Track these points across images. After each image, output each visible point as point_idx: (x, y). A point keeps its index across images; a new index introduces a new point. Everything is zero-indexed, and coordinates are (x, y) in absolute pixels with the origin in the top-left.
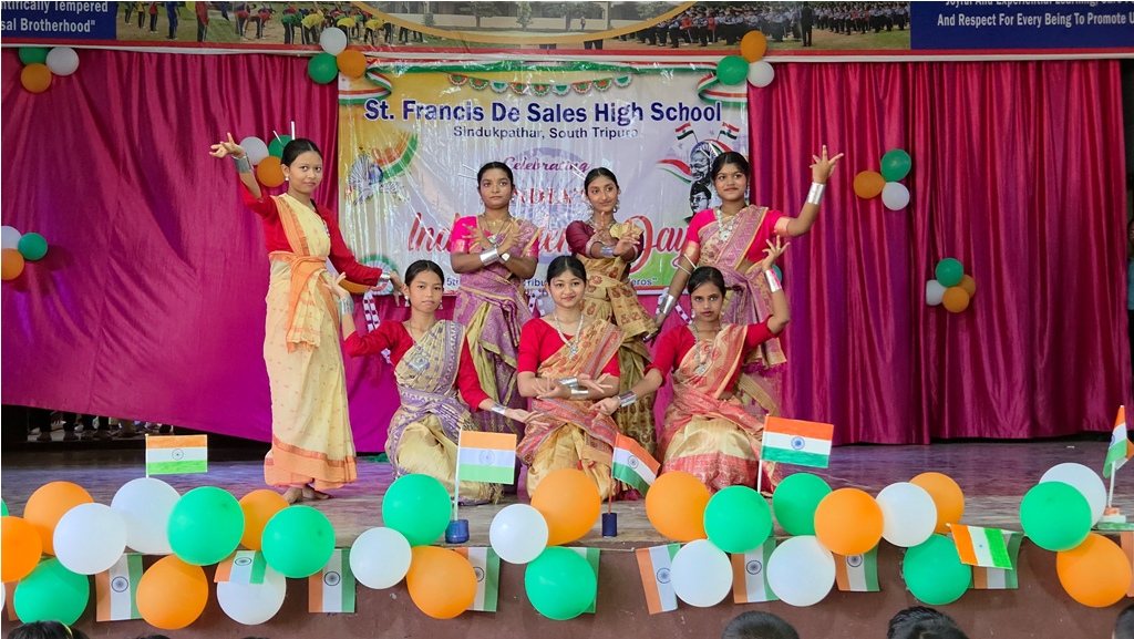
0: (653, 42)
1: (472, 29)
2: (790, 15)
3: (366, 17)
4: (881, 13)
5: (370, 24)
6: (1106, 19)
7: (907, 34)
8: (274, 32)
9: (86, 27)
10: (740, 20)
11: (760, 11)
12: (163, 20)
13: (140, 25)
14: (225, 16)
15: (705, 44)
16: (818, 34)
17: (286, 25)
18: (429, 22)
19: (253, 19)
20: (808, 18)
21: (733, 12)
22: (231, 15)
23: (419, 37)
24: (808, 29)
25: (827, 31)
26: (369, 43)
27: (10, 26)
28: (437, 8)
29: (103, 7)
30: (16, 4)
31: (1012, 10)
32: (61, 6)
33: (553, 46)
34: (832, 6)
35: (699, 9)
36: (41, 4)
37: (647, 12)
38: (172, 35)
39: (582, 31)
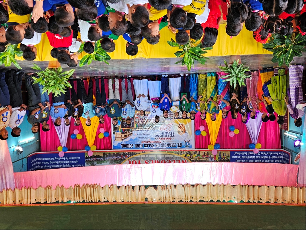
0: (133, 153)
1: (166, 154)
2: (107, 158)
3: (185, 156)
4: (91, 159)
5: (184, 155)
6: (48, 159)
7: (86, 155)
8: (202, 153)
9: (236, 153)
10: (117, 157)
11: (113, 159)
12: (222, 155)
13: (226, 154)
14: (211, 156)
15: (123, 153)
16: (102, 155)
17: (200, 154)
18: (174, 156)
19: (206, 155)
20: (104, 157)
21: (118, 159)
22: (210, 156)
23: (176, 153)
24: (104, 156)
25: (100, 156)
26: (185, 152)
27: (249, 153)
28: (172, 158)
29: (232, 157)
30: (248, 157)
31: (66, 160)
32: (240, 157)
33: (151, 152)
34: (100, 160)
35: (124, 159)
36: (243, 157)
37: (134, 158)
38: (220, 152)
39: (146, 155)
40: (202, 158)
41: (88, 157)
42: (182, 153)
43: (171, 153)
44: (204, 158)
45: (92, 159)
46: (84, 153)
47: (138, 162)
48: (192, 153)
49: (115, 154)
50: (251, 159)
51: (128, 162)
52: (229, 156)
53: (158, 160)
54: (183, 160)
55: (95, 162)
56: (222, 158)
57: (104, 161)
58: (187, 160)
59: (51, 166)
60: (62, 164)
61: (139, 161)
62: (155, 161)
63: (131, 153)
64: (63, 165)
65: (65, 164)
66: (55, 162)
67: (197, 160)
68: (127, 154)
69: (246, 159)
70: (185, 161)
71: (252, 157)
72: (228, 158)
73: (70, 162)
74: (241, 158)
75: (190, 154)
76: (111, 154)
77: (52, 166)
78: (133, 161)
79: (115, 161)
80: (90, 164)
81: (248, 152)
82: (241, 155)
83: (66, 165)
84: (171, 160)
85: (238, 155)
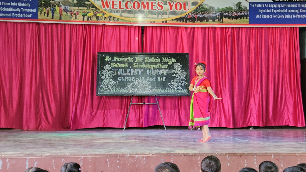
0: (181, 21)
1: (133, 17)
2: (217, 14)
4: (241, 14)
5: (105, 16)
6: (301, 16)
7: (248, 20)
8: (80, 17)
9: (30, 16)
10: (204, 16)
11: (209, 13)
13: (44, 15)
17: (83, 16)
18: (121, 15)
19: (74, 14)
21: (202, 14)
23: (118, 19)
24: (222, 18)
25: (227, 19)
26: (105, 21)
27: (10, 15)
28: (123, 12)
29: (35, 10)
30: (11, 9)
31: (276, 14)
32: (23, 10)
33: (154, 22)
34: (228, 12)
35: (193, 13)
36: (18, 10)
37: (179, 13)
38: (53, 18)
39: (162, 18)
40: (80, 11)
41: (245, 18)
42: (108, 19)
43: (125, 19)
44: (76, 11)
45: (239, 14)
46: (251, 23)
47: (174, 7)
48: (94, 19)
49: (205, 21)
50: (7, 7)
51: (187, 7)
52: (39, 13)
53: (144, 10)
54: (107, 9)
55: (234, 10)
56: (50, 9)
57: (221, 11)
58: (101, 8)
59: (297, 5)
60: (282, 8)
61: (171, 9)
62: (148, 8)
63: (183, 21)
64: (280, 7)
65: (278, 8)
66: (291, 11)
67: (86, 8)
68: (188, 19)
69: (15, 7)
70: (104, 7)
71: (6, 9)
72: (41, 10)
73: (269, 11)
74: (22, 8)
75: (97, 17)
76: (212, 20)
77: (295, 6)
78: (180, 10)
79: (206, 11)
80: (242, 7)
81: (12, 18)
82: (22, 13)
83: (276, 7)
84: (126, 9)
85: (26, 13)
